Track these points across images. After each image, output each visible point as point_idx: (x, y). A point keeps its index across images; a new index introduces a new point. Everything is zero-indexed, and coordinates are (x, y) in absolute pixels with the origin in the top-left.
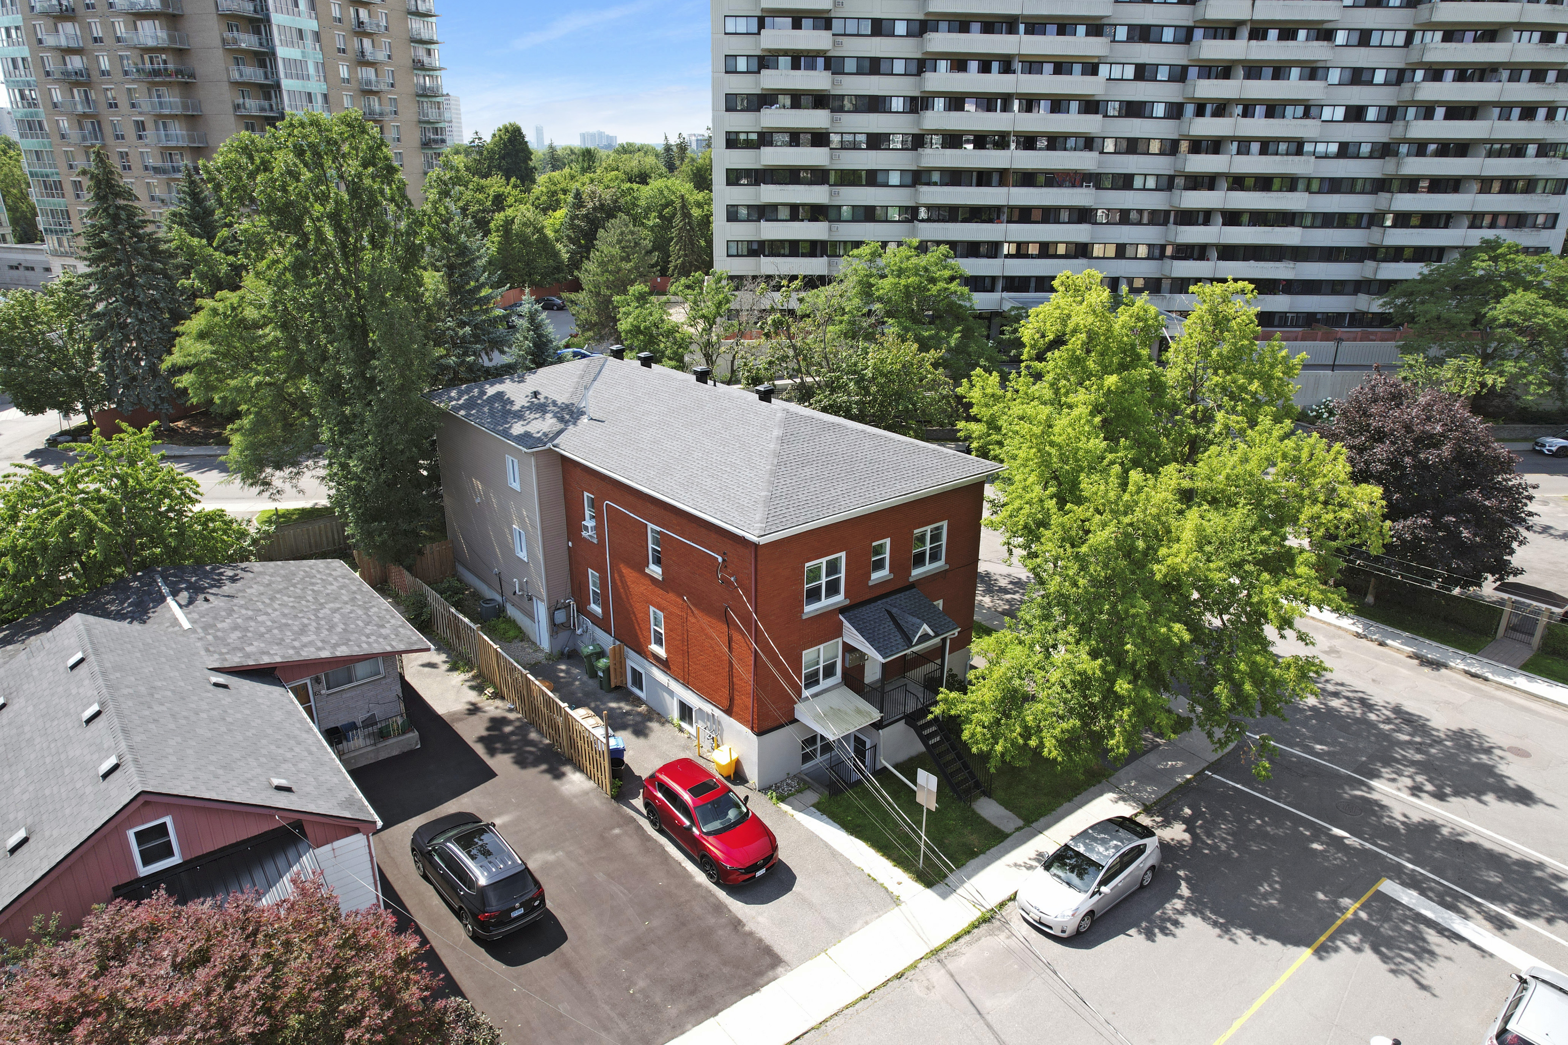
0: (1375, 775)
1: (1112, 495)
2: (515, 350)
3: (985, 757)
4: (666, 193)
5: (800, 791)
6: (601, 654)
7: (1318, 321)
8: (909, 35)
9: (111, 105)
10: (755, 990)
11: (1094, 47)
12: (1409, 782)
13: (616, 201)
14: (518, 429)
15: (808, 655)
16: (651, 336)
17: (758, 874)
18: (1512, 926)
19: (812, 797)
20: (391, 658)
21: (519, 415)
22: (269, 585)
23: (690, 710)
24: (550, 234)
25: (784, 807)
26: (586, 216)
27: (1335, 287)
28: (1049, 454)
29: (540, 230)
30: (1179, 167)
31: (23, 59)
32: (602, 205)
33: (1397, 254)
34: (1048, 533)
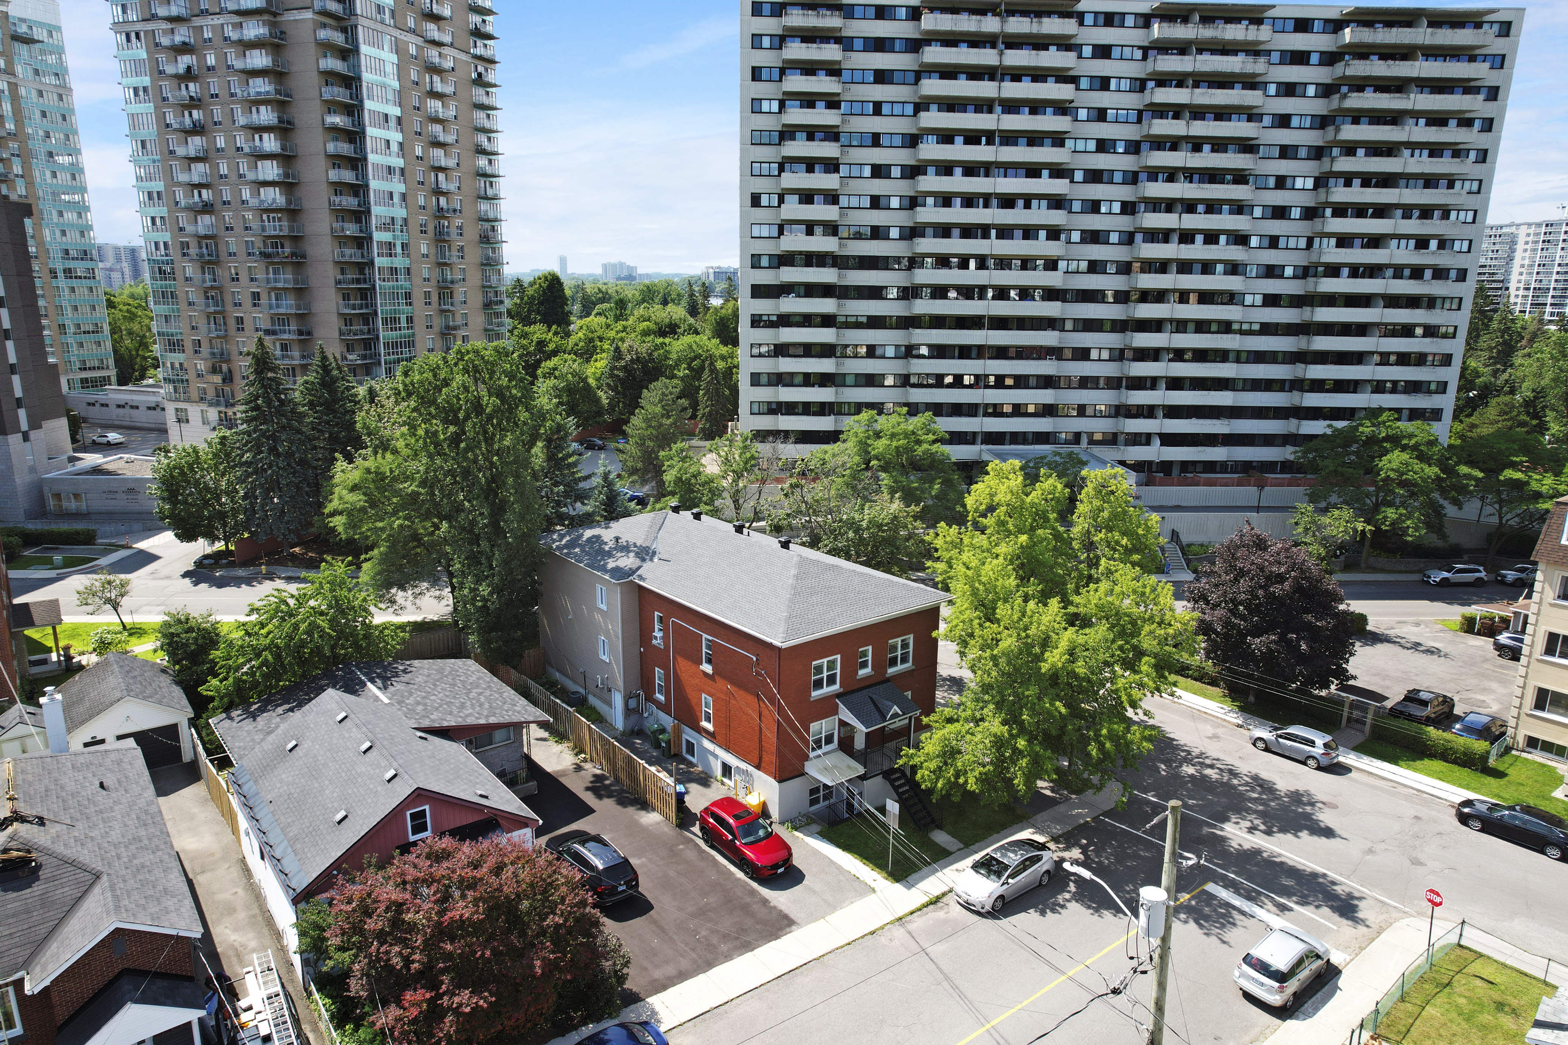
0: (1226, 819)
1: (1015, 617)
2: (592, 502)
3: (930, 791)
4: (694, 347)
5: (808, 824)
6: (663, 731)
7: (1254, 468)
8: (901, 238)
9: (233, 280)
10: (777, 937)
11: (1053, 249)
12: (1248, 824)
13: (651, 354)
14: (611, 564)
15: (814, 726)
16: (690, 484)
17: (780, 871)
18: (1290, 910)
19: (816, 828)
20: (517, 727)
21: (609, 554)
22: (429, 676)
23: (730, 768)
24: (592, 381)
25: (797, 833)
26: (625, 367)
27: (1267, 440)
28: (978, 589)
29: (584, 380)
30: (1128, 342)
31: (165, 244)
32: (638, 358)
33: (1315, 413)
34: (972, 642)
